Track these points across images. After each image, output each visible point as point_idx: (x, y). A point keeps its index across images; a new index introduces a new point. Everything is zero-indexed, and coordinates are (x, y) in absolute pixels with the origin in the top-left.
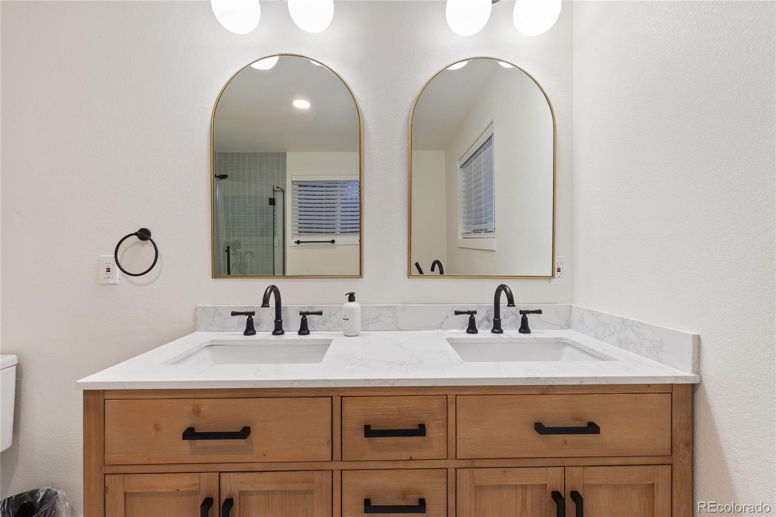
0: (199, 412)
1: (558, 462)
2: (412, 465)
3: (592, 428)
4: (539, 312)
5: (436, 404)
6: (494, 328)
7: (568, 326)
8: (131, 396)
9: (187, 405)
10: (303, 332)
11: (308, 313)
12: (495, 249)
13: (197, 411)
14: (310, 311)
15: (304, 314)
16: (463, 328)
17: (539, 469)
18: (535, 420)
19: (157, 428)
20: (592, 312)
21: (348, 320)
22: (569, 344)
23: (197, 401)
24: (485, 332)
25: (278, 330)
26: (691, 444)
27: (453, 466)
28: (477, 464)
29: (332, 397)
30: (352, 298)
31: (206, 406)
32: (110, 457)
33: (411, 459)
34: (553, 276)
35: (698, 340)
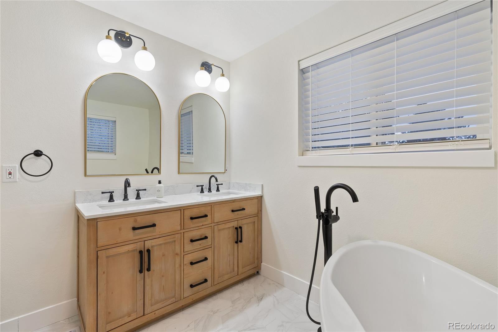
0: (137, 221)
1: (237, 220)
2: (203, 227)
3: (244, 209)
4: (222, 184)
5: (209, 208)
6: (209, 190)
7: (229, 189)
8: (109, 219)
9: (132, 219)
10: (138, 198)
11: (140, 190)
12: (193, 162)
13: (136, 221)
14: (141, 189)
15: (138, 191)
16: (198, 192)
17: (232, 222)
18: (232, 209)
19: (120, 229)
20: (237, 183)
21: (160, 191)
22: (231, 193)
23: (136, 217)
24: (206, 192)
25: (126, 198)
26: (261, 211)
27: (213, 225)
28: (219, 224)
29: (181, 210)
30: (160, 182)
31: (139, 218)
32: (100, 244)
33: (203, 225)
34: (225, 172)
35: (262, 185)
